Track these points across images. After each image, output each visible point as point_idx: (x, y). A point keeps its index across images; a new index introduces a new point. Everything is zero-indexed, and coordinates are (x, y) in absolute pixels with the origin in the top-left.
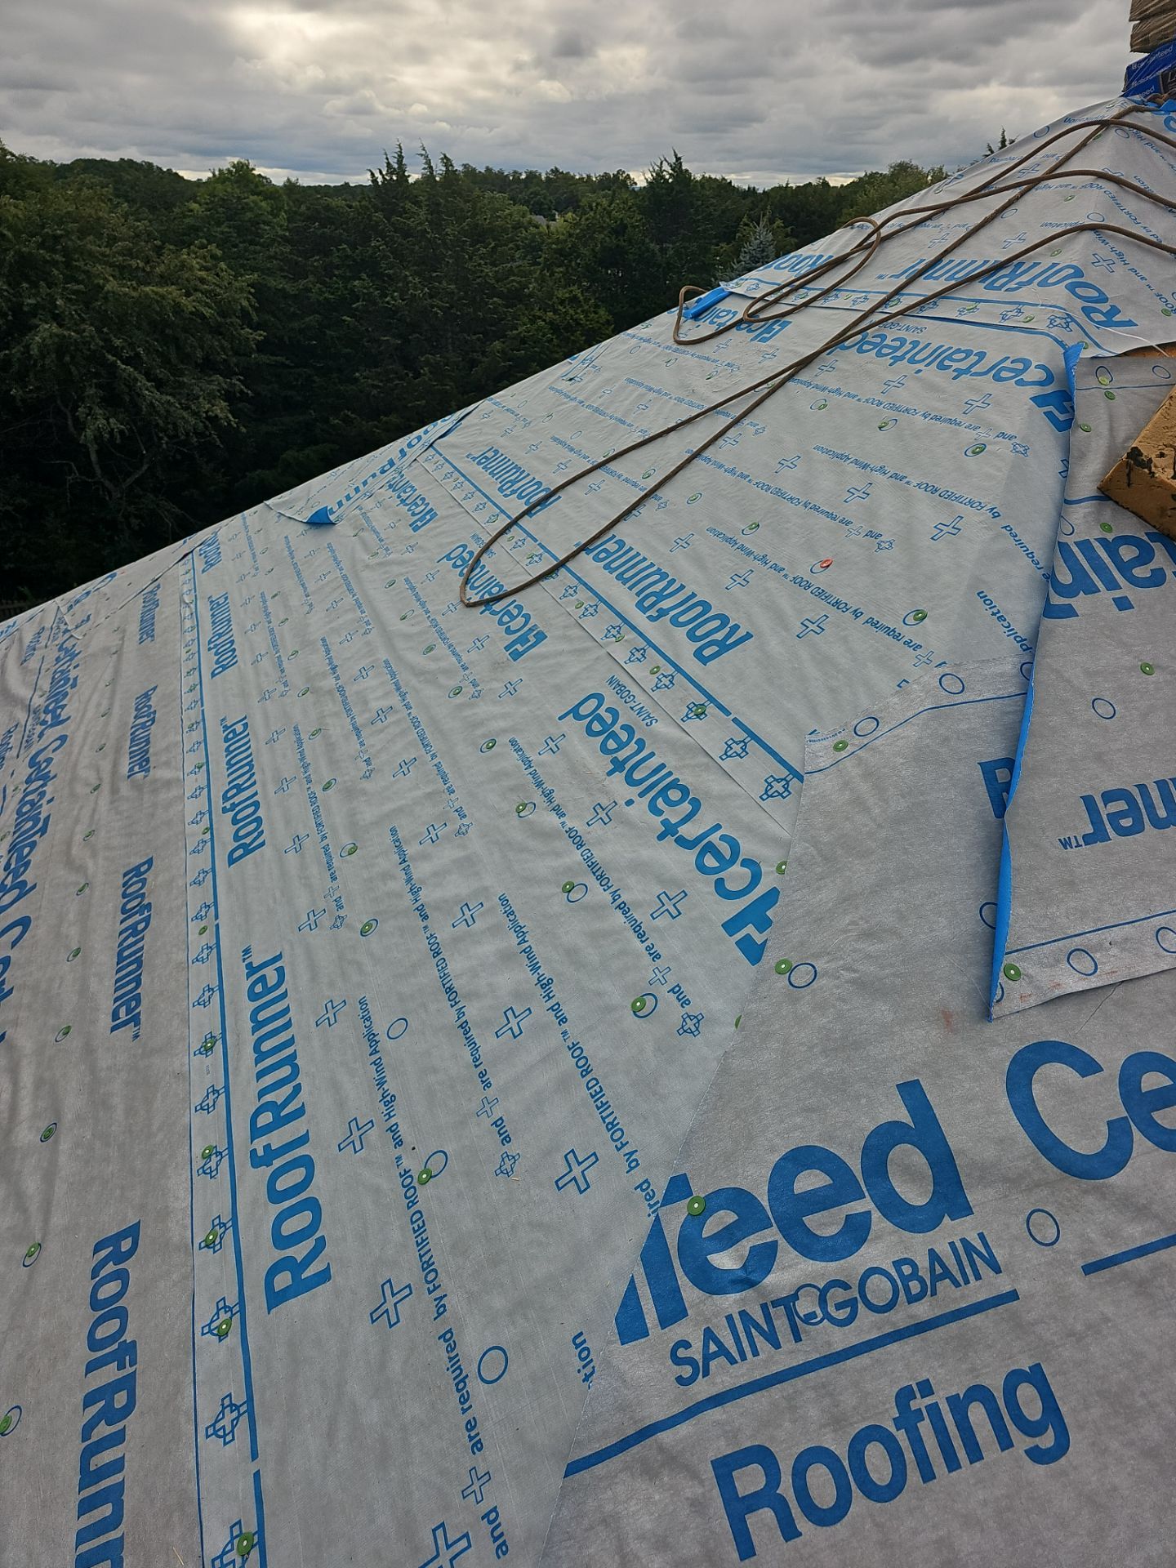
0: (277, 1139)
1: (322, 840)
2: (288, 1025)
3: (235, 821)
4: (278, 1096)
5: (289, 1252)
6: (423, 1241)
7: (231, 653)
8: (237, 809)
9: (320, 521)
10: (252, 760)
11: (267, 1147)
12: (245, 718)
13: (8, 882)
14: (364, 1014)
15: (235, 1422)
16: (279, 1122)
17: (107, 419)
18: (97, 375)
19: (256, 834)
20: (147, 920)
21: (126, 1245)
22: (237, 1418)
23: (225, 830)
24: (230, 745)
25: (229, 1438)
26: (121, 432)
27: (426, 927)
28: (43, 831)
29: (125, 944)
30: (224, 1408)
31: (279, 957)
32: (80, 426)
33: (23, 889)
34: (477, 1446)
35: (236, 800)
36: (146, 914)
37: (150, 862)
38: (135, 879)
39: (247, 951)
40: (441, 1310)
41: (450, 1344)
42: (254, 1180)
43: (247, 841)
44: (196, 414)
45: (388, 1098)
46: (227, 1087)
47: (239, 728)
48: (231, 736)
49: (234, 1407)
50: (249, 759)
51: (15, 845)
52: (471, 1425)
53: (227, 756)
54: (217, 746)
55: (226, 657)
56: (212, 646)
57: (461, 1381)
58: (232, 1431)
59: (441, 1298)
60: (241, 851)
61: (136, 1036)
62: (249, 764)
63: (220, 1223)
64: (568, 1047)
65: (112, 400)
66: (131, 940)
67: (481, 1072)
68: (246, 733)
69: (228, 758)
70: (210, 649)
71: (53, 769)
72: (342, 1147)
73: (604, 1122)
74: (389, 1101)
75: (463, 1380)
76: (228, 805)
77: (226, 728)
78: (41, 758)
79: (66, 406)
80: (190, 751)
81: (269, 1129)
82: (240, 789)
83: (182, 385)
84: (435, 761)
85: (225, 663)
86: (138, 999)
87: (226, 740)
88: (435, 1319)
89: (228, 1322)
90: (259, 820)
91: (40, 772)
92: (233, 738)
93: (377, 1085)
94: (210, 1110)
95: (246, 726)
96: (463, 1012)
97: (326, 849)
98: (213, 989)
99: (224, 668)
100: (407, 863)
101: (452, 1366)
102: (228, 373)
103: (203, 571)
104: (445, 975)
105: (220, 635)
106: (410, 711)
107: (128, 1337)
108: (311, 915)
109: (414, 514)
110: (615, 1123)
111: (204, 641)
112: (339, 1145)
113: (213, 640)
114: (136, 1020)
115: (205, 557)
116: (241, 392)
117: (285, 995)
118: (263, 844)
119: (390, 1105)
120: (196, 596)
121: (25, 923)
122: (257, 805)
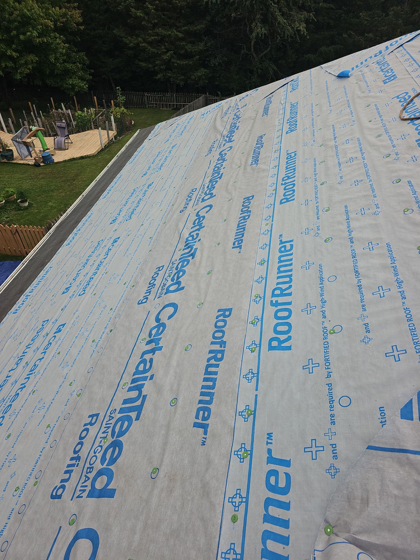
0: (281, 300)
1: (316, 203)
2: (291, 265)
3: (285, 189)
4: (284, 286)
5: (278, 336)
6: (327, 352)
7: (295, 125)
8: (287, 185)
9: (343, 76)
10: (295, 168)
11: (277, 301)
12: (296, 151)
13: (208, 192)
14: (320, 270)
15: (252, 378)
16: (282, 295)
17: (261, 29)
18: (262, 9)
19: (292, 195)
20: (249, 216)
21: (227, 313)
22: (253, 377)
23: (281, 191)
24: (288, 161)
25: (250, 381)
26: (265, 34)
27: (351, 246)
28: (220, 178)
29: (241, 222)
30: (249, 372)
31: (292, 241)
32: (251, 31)
33: (212, 196)
34: (333, 423)
35: (287, 181)
36: (249, 214)
37: (253, 196)
38: (247, 201)
39: (281, 236)
40: (329, 376)
41: (330, 388)
42: (270, 310)
43: (288, 197)
44: (293, 28)
45: (324, 301)
46: (266, 278)
47: (293, 155)
48: (289, 157)
49: (253, 373)
50: (295, 167)
51: (211, 180)
52: (332, 416)
53: (286, 165)
54: (283, 161)
55: (293, 126)
56: (288, 122)
57: (331, 401)
58: (251, 380)
59: (330, 372)
60: (285, 200)
61: (240, 252)
62: (294, 169)
63: (257, 318)
64: (404, 308)
65: (264, 21)
66: (243, 221)
67: (363, 305)
68: (295, 157)
69: (287, 165)
70: (287, 123)
71: (226, 157)
72: (303, 310)
73: (413, 341)
74: (324, 302)
75: (332, 401)
76: (283, 182)
77: (288, 154)
78: (223, 153)
79: (248, 22)
80: (273, 160)
81: (278, 296)
82: (289, 178)
83: (291, 15)
84: (371, 183)
85: (292, 129)
86: (242, 241)
87: (287, 158)
88: (326, 378)
89: (255, 348)
90: (294, 191)
91: (222, 158)
92: (290, 158)
93: (320, 295)
94: (260, 283)
95: (295, 155)
96: (360, 281)
97: (317, 207)
98: (267, 245)
99: (292, 131)
100: (349, 220)
101: (329, 395)
102: (309, 11)
103: (290, 92)
104: (356, 266)
105: (292, 118)
106: (364, 160)
107: (224, 339)
108: (307, 229)
109: (386, 76)
110: (418, 343)
111: (286, 119)
112: (302, 310)
113: (289, 119)
114: (240, 247)
115: (292, 86)
116: (313, 19)
117: (292, 254)
118: (294, 200)
119: (324, 304)
120: (286, 101)
121: (211, 206)
122: (294, 185)
